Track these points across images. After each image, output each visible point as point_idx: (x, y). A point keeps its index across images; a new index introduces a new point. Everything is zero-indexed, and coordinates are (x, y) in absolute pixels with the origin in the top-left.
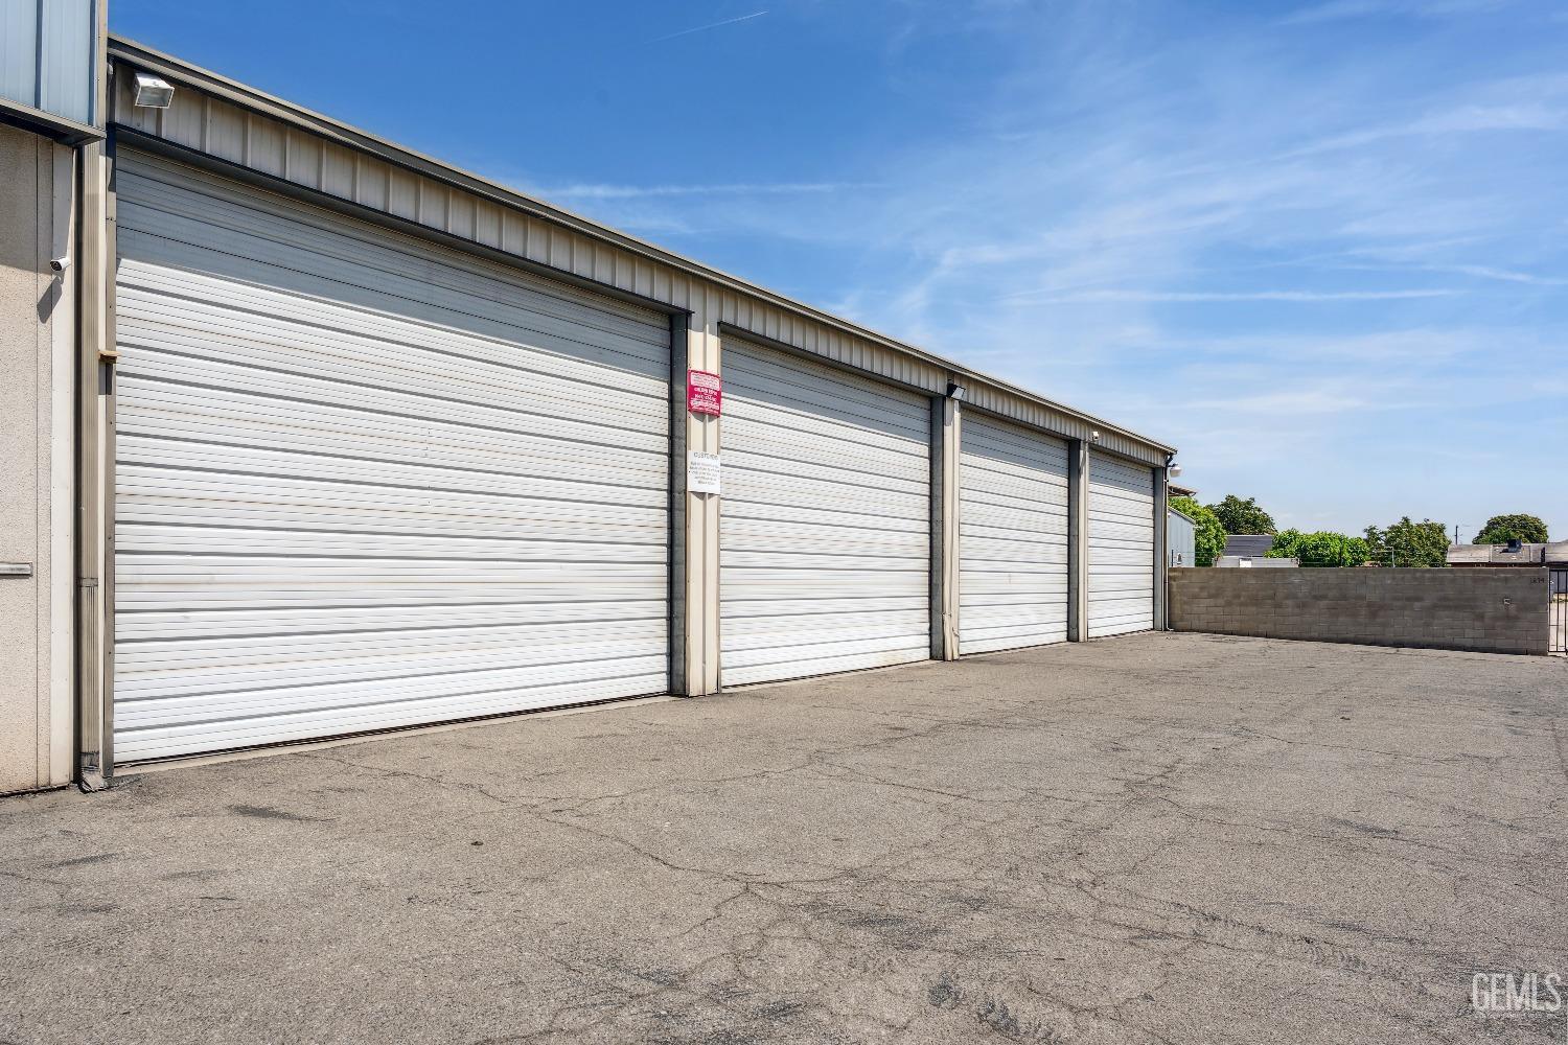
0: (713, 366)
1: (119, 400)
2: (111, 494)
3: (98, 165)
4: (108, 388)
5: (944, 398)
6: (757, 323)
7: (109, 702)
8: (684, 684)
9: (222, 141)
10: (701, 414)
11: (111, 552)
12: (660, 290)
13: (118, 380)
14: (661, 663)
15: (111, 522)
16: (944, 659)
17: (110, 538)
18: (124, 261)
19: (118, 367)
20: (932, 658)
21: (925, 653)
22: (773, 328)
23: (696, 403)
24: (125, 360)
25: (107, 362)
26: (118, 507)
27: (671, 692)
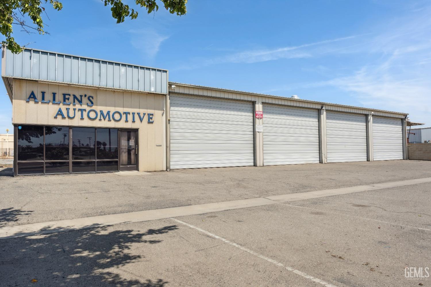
0: (261, 110)
1: (171, 124)
2: (170, 136)
3: (168, 97)
4: (169, 123)
5: (321, 109)
6: (267, 101)
7: (170, 162)
8: (256, 164)
9: (181, 91)
10: (258, 118)
11: (170, 143)
12: (249, 98)
13: (170, 122)
14: (252, 161)
15: (170, 139)
16: (322, 163)
17: (170, 141)
18: (171, 107)
19: (170, 121)
20: (320, 163)
21: (318, 162)
22: (270, 101)
23: (257, 117)
24: (171, 119)
25: (169, 120)
26: (171, 138)
27: (254, 166)
